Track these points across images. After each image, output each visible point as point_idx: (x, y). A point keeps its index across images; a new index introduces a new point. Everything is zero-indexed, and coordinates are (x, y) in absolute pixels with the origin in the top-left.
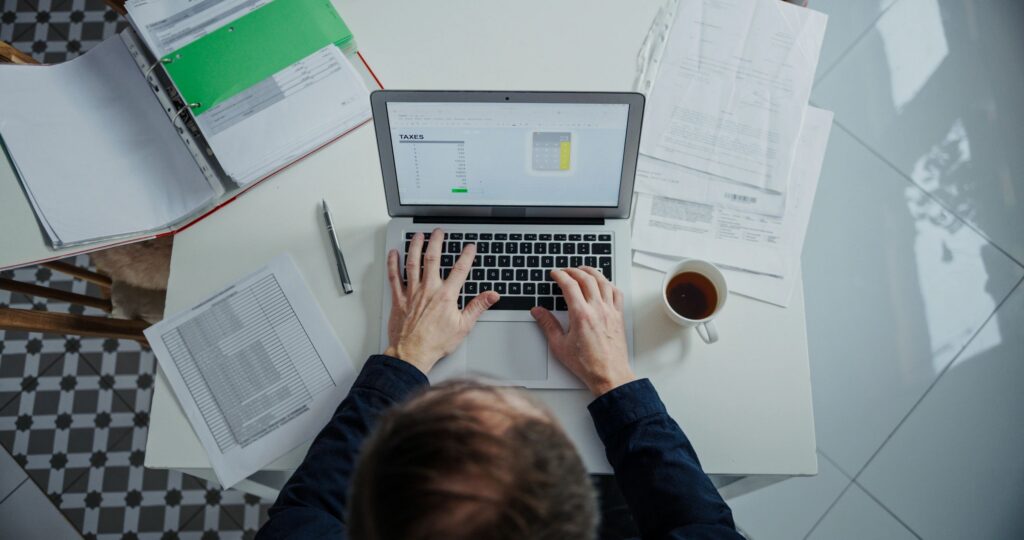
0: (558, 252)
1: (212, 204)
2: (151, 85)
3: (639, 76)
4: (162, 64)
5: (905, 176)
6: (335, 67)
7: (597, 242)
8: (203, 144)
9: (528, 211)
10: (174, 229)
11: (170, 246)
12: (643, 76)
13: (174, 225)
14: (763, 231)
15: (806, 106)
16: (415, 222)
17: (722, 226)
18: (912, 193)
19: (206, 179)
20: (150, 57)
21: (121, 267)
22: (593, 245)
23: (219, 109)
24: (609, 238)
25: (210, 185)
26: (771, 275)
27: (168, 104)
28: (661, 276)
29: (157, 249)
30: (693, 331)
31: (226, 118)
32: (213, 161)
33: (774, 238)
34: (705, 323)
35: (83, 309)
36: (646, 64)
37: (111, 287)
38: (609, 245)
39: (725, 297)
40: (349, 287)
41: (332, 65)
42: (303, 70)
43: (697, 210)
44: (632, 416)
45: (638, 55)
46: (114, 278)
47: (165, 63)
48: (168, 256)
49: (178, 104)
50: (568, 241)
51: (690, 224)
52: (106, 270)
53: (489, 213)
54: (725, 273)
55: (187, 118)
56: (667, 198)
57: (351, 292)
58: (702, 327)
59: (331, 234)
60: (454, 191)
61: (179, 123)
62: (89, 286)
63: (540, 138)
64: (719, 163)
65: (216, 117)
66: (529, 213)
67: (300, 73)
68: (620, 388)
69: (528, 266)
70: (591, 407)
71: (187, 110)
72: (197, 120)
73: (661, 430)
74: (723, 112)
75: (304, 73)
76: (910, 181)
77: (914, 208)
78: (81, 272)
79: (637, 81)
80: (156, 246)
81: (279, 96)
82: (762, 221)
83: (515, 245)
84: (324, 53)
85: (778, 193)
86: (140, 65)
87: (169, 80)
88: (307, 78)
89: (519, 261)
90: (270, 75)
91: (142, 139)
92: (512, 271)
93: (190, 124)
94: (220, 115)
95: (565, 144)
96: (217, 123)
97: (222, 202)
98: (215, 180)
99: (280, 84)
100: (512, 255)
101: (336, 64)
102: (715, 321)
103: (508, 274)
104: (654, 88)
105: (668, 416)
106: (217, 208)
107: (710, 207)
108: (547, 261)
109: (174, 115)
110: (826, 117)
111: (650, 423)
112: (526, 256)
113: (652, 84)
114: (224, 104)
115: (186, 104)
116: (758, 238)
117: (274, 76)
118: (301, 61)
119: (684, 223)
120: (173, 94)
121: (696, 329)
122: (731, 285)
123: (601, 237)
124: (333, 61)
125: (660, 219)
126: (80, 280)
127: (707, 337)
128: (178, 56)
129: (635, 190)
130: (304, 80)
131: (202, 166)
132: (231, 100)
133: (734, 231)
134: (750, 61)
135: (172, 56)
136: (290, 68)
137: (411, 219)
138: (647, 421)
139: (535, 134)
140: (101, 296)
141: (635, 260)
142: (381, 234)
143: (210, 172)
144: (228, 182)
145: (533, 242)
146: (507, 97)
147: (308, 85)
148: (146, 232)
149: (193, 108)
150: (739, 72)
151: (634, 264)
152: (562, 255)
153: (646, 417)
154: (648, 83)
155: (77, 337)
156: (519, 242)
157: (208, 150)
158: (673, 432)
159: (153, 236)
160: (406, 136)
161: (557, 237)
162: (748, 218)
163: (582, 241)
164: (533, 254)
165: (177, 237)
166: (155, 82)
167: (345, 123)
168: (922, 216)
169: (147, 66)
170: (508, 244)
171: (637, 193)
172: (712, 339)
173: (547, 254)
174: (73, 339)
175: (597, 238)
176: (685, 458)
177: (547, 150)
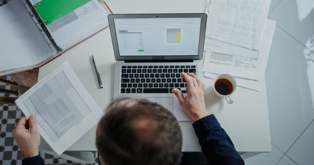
0: (177, 72)
1: (52, 57)
2: (30, 14)
3: (206, 9)
4: (34, 7)
5: (303, 45)
6: (96, 7)
7: (191, 68)
8: (49, 36)
9: (166, 57)
10: (39, 66)
11: (38, 72)
12: (207, 9)
13: (39, 64)
14: (251, 64)
15: (267, 19)
16: (125, 62)
17: (236, 62)
18: (306, 51)
19: (50, 48)
20: (30, 5)
21: (21, 80)
22: (189, 69)
23: (55, 23)
24: (195, 67)
25: (52, 50)
26: (254, 80)
27: (36, 21)
28: (213, 80)
29: (34, 73)
30: (224, 100)
31: (57, 26)
32: (52, 41)
33: (255, 66)
34: (228, 97)
35: (9, 95)
36: (208, 5)
37: (18, 87)
38: (195, 69)
39: (236, 87)
40: (102, 86)
41: (95, 7)
42: (84, 8)
43: (228, 57)
44: (208, 128)
45: (205, 1)
46: (19, 84)
47: (35, 6)
48: (37, 76)
49: (40, 21)
50: (180, 68)
51: (224, 62)
52: (16, 81)
53: (151, 58)
54: (236, 80)
55: (43, 26)
56: (216, 53)
57: (102, 88)
58: (228, 98)
59: (95, 67)
60: (139, 51)
61: (41, 28)
62: (11, 87)
63: (169, 31)
64: (235, 40)
65: (54, 26)
66: (166, 58)
67: (83, 9)
68: (204, 118)
69: (166, 77)
70: (193, 125)
71: (43, 23)
72: (47, 26)
73: (219, 133)
74: (236, 21)
75: (85, 9)
76: (306, 47)
77: (307, 57)
78: (9, 82)
79: (205, 10)
80: (33, 72)
81: (76, 18)
82: (251, 60)
83: (161, 70)
84: (92, 2)
85: (256, 51)
86: (27, 8)
87: (37, 13)
88: (86, 11)
89: (163, 76)
90: (73, 10)
91: (27, 34)
92: (160, 79)
93: (45, 28)
94: (55, 25)
95: (178, 33)
96: (54, 28)
97: (56, 56)
98: (53, 48)
99: (76, 14)
100: (160, 74)
101: (96, 6)
102: (232, 96)
103: (159, 80)
104: (211, 13)
105: (221, 128)
106: (54, 58)
107: (232, 56)
108: (173, 75)
109: (39, 25)
110: (274, 23)
111: (215, 131)
112: (165, 74)
113: (210, 12)
114: (56, 21)
115: (43, 21)
116: (249, 67)
117: (74, 11)
118: (84, 5)
119: (222, 62)
120: (38, 18)
121: (225, 99)
122: (238, 83)
123: (192, 67)
124: (95, 5)
125: (214, 60)
126: (8, 85)
127: (229, 102)
128: (40, 4)
129: (204, 50)
130: (85, 12)
131: (49, 43)
132: (59, 20)
133: (240, 64)
134: (246, 3)
135: (38, 4)
136: (80, 7)
137: (124, 61)
138: (213, 130)
139: (167, 29)
140: (15, 90)
141: (205, 75)
142: (113, 67)
143: (52, 45)
144: (58, 49)
145: (168, 69)
146: (157, 16)
147: (86, 14)
148: (29, 67)
149: (45, 22)
150: (242, 7)
151: (204, 77)
152: (178, 73)
153: (213, 128)
154: (209, 11)
155: (7, 105)
156: (162, 69)
157: (51, 37)
158: (223, 134)
159: (31, 68)
160: (121, 31)
161: (176, 67)
162: (246, 60)
163: (185, 68)
164: (168, 73)
165: (40, 69)
166: (32, 13)
167: (100, 27)
168: (310, 60)
169: (29, 8)
170: (159, 70)
171: (205, 51)
172: (231, 102)
173: (173, 73)
174: (6, 106)
175: (191, 67)
176: (227, 143)
177: (172, 35)
